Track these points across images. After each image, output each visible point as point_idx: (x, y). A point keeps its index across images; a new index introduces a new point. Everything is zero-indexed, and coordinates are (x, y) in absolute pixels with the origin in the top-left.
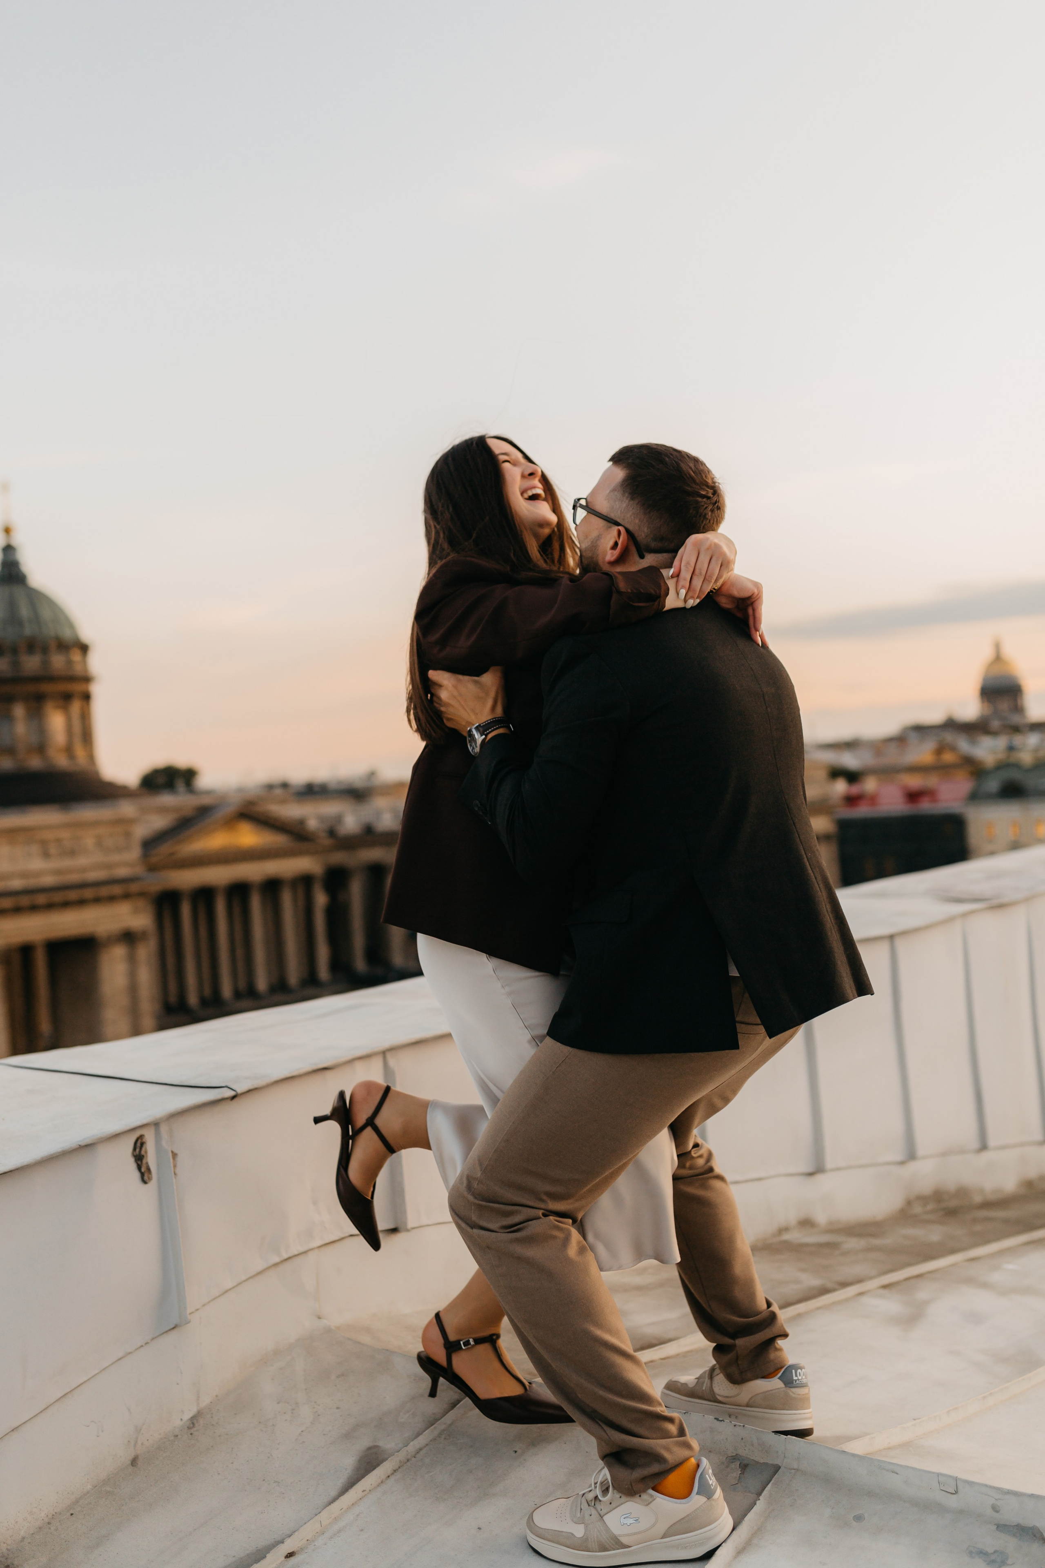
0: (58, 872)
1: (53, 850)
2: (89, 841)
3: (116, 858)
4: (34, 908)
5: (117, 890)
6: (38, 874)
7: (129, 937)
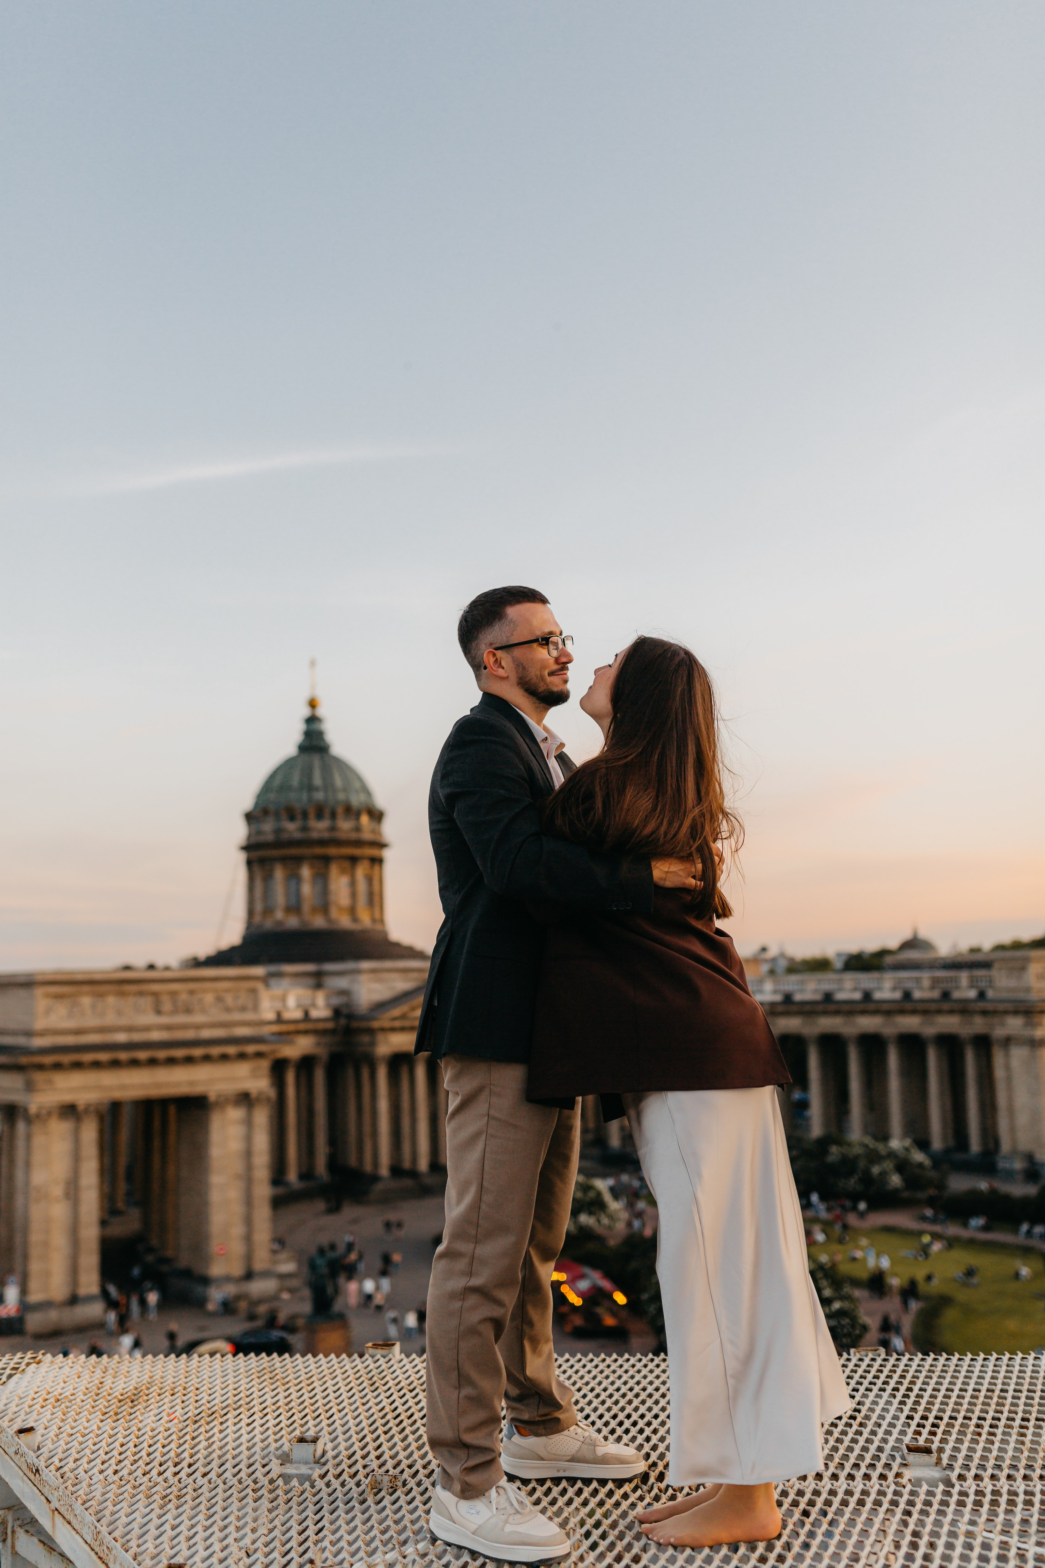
0: (168, 1028)
1: (167, 1006)
2: (209, 998)
3: (237, 1016)
4: (134, 1063)
5: (231, 1050)
6: (147, 1029)
7: (245, 1099)
